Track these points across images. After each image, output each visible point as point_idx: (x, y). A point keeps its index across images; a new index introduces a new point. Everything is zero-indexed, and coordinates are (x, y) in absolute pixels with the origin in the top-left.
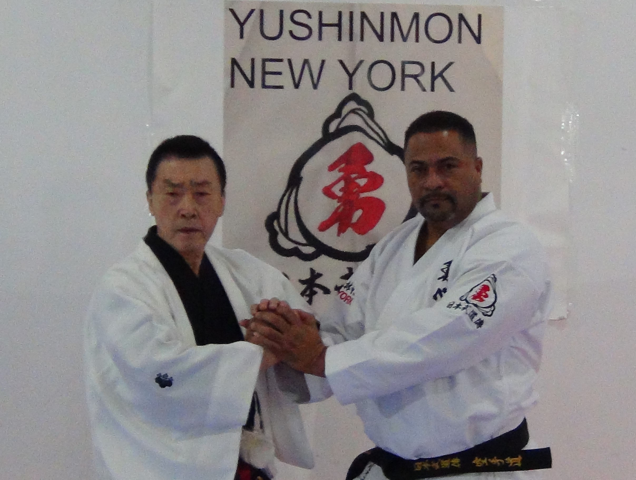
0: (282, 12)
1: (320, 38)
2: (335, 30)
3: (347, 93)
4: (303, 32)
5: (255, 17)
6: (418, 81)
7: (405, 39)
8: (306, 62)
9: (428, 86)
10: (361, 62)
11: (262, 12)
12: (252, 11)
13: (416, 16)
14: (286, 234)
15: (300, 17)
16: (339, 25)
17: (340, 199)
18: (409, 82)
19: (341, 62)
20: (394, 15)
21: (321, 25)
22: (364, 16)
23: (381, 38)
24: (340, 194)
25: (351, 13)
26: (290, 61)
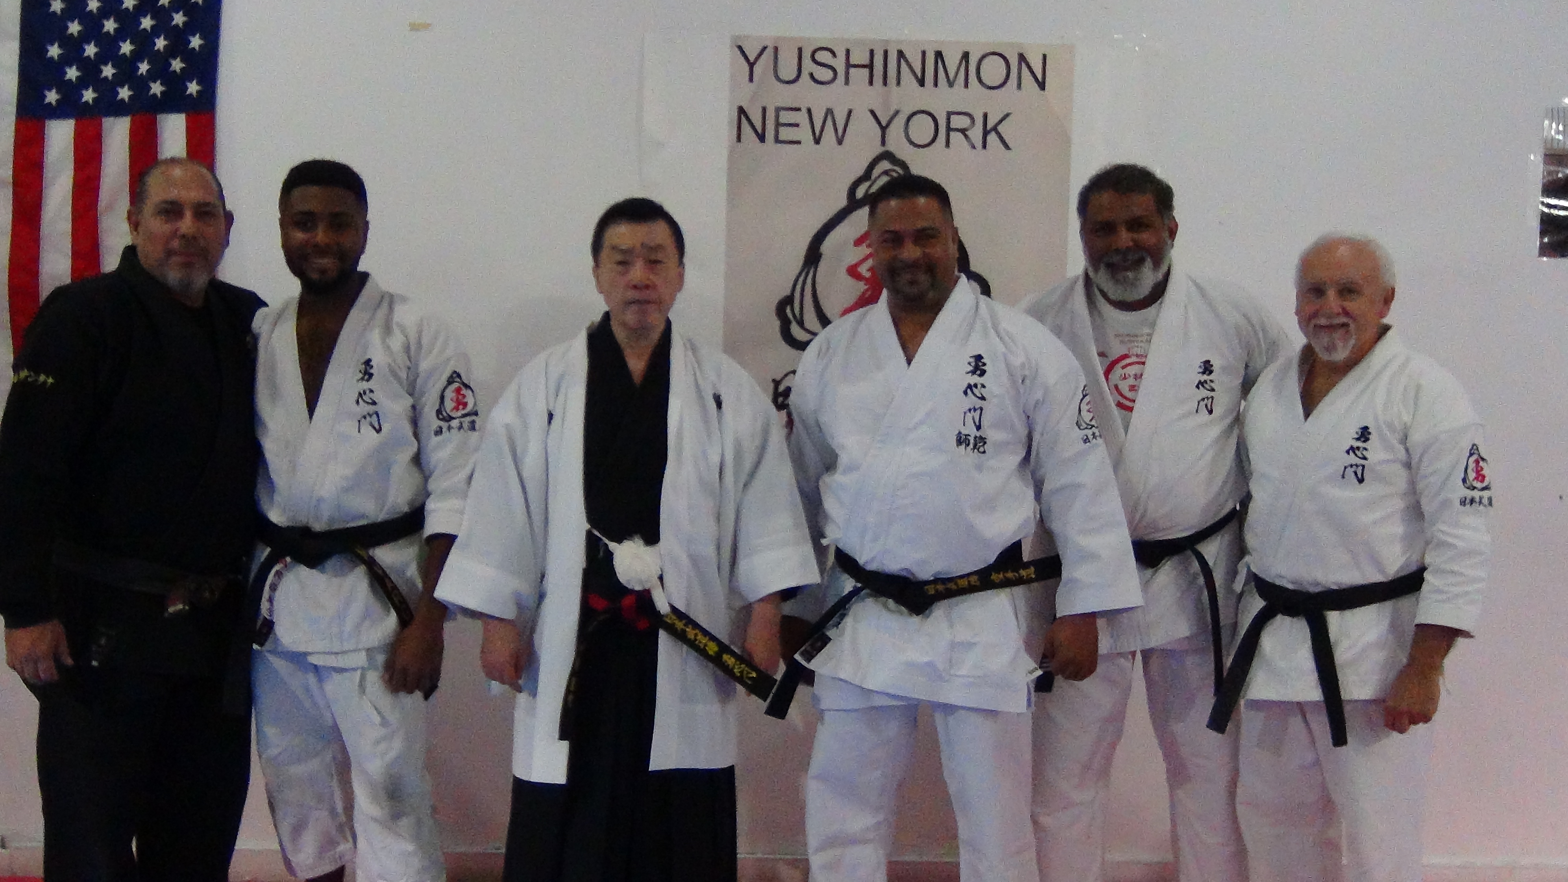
0: (800, 50)
1: (847, 82)
2: (866, 72)
3: (879, 150)
4: (827, 75)
5: (768, 55)
6: (966, 136)
7: (951, 84)
8: (829, 112)
9: (979, 143)
10: (897, 113)
11: (776, 49)
12: (765, 48)
13: (966, 56)
14: (801, 323)
15: (822, 57)
16: (870, 66)
17: (867, 280)
18: (956, 137)
19: (872, 112)
20: (939, 55)
21: (849, 65)
22: (901, 54)
23: (922, 82)
25: (886, 53)
26: (809, 111)
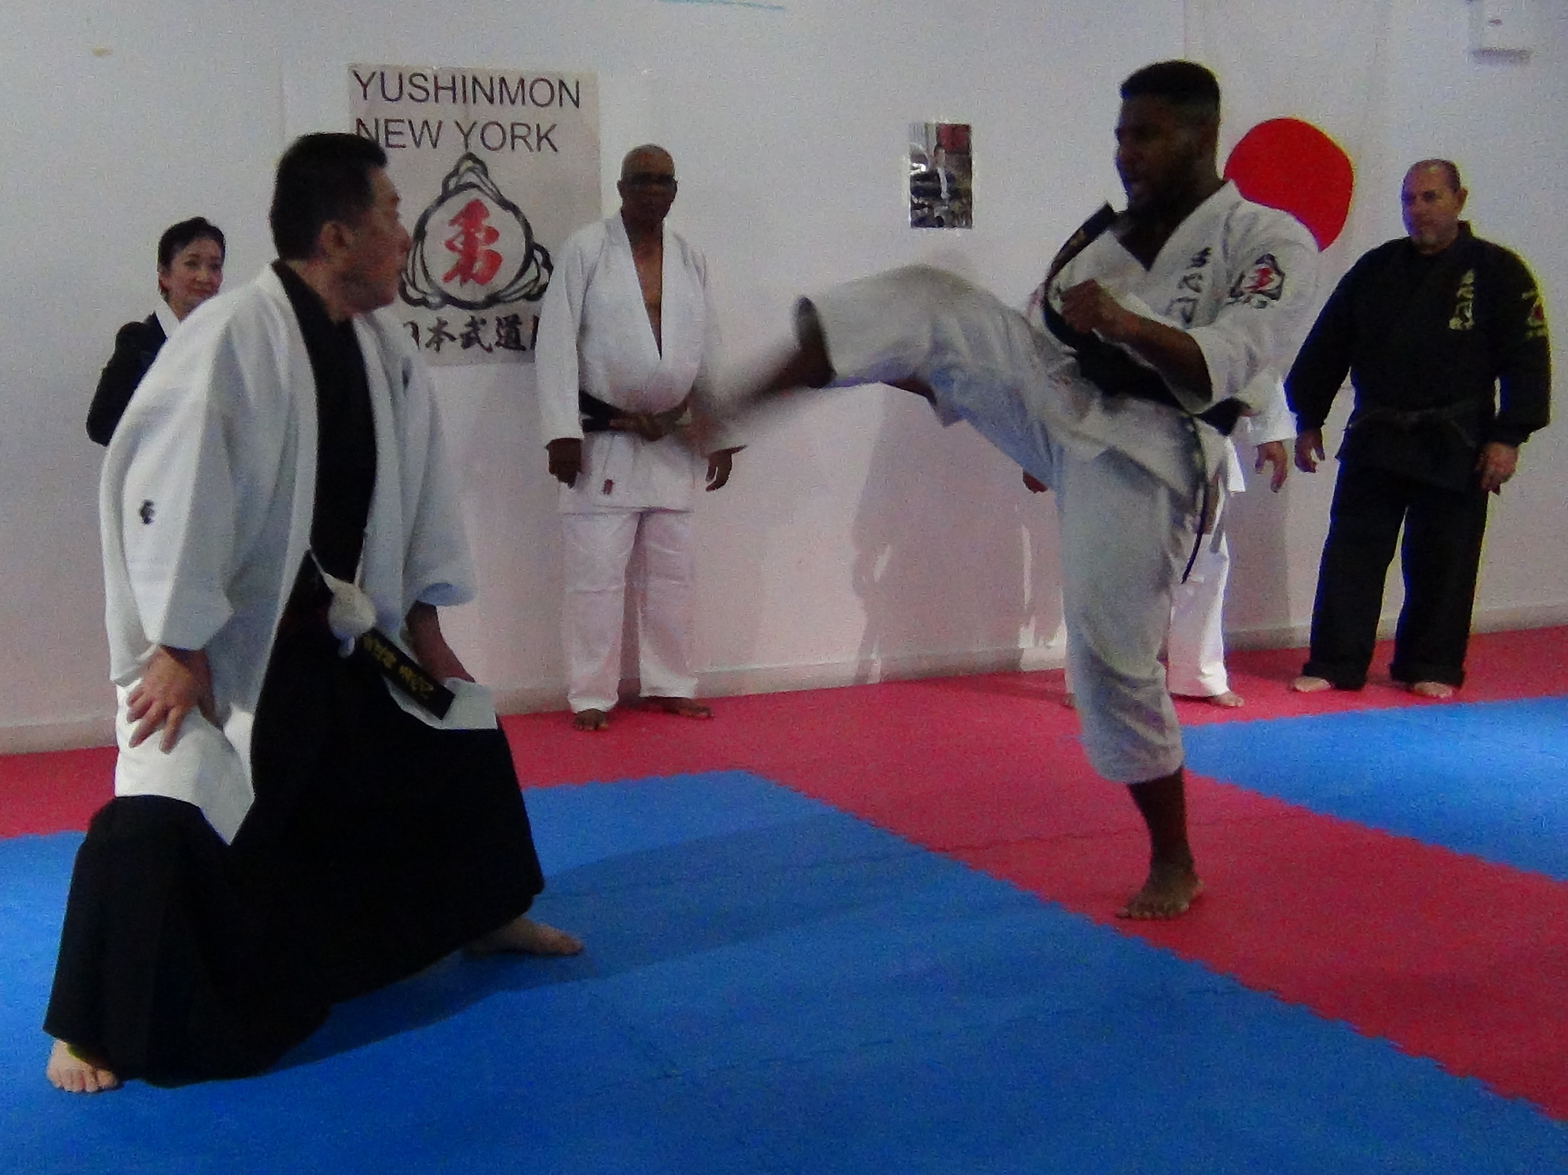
0: (400, 76)
1: (437, 100)
2: (450, 93)
3: (462, 152)
4: (421, 94)
5: (377, 80)
6: (526, 141)
7: (513, 102)
8: (426, 123)
9: (534, 145)
10: (475, 123)
11: (382, 74)
12: (374, 74)
13: (522, 82)
14: (414, 285)
15: (419, 81)
16: (453, 89)
17: (460, 251)
18: (519, 142)
19: (457, 124)
20: (503, 80)
21: (437, 88)
22: (475, 80)
23: (491, 101)
24: (460, 247)
25: (464, 78)
26: (410, 122)
